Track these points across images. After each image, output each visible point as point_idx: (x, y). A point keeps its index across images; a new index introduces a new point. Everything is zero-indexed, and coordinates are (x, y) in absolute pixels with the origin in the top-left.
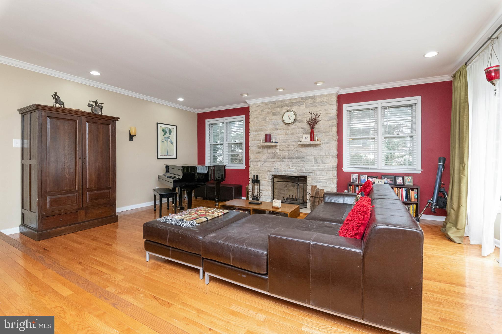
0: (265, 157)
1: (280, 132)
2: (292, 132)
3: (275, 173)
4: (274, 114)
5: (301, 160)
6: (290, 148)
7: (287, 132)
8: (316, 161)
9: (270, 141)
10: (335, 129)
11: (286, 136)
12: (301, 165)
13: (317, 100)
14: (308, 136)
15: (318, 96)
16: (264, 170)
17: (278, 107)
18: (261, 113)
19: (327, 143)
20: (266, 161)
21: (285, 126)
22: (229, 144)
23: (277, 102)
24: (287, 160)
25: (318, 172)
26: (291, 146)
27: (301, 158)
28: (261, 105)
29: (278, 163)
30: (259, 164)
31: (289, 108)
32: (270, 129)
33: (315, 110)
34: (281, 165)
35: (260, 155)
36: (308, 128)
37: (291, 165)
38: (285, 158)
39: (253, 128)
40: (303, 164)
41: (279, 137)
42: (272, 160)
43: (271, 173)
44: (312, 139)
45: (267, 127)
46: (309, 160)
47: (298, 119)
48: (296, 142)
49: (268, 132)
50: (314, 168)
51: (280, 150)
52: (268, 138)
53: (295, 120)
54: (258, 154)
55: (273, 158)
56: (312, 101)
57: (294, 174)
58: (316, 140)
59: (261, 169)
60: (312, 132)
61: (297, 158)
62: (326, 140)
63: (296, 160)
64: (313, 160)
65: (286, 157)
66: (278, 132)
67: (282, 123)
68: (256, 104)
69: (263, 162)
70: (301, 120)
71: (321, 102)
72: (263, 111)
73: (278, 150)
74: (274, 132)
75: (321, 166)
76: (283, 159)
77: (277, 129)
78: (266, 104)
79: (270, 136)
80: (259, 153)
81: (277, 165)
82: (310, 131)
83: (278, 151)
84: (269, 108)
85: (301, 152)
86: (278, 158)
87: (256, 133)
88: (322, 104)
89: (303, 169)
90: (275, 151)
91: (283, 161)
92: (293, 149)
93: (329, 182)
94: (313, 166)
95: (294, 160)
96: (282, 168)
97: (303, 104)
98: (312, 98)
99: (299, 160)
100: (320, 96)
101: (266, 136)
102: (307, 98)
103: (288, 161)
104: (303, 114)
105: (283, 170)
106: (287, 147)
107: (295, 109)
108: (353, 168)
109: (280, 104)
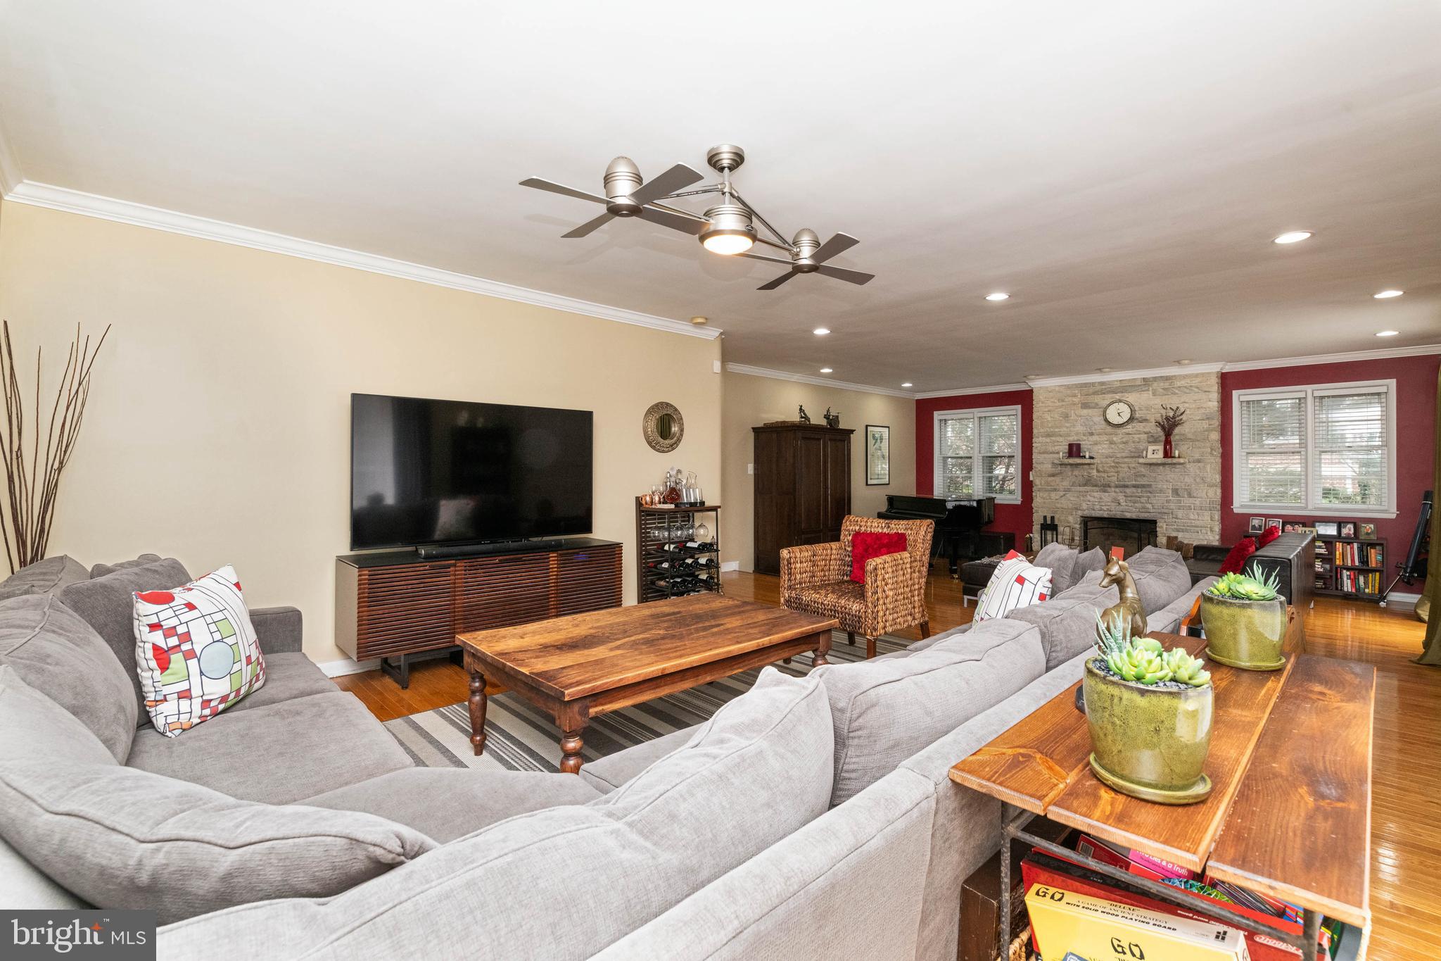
0: (1066, 483)
1: (1098, 439)
2: (1124, 440)
3: (1087, 513)
4: (1085, 406)
5: (1144, 489)
6: (1120, 469)
7: (1115, 439)
8: (1176, 492)
9: (1079, 456)
10: (1216, 436)
11: (1113, 446)
12: (1143, 500)
13: (1179, 384)
14: (1160, 448)
15: (1180, 376)
16: (1065, 506)
17: (1095, 393)
18: (1058, 404)
19: (1199, 461)
20: (1069, 490)
21: (1109, 429)
22: (983, 457)
23: (1093, 384)
24: (1113, 489)
25: (1180, 514)
26: (1123, 465)
27: (1143, 486)
28: (1057, 389)
29: (1095, 494)
30: (1053, 495)
31: (1117, 396)
32: (1077, 434)
33: (1173, 402)
34: (1101, 498)
35: (1057, 479)
36: (1160, 433)
37: (1121, 498)
38: (1109, 487)
39: (1042, 430)
40: (1149, 497)
41: (1096, 448)
42: (1082, 489)
43: (1080, 513)
44: (1167, 454)
45: (1072, 429)
46: (1161, 491)
47: (1137, 415)
48: (1132, 457)
49: (1073, 439)
50: (1172, 506)
51: (1098, 471)
52: (1074, 450)
53: (1131, 419)
54: (1053, 478)
55: (1085, 485)
56: (1167, 385)
57: (1128, 515)
58: (1177, 455)
59: (1059, 506)
60: (1168, 442)
61: (1134, 486)
62: (1197, 456)
63: (1134, 490)
64: (1170, 492)
65: (1113, 484)
66: (1095, 438)
67: (1103, 422)
68: (1047, 388)
69: (1062, 493)
70: (1144, 418)
71: (1185, 387)
72: (1063, 401)
73: (1095, 471)
74: (1085, 438)
75: (1187, 501)
76: (1105, 487)
77: (1092, 434)
78: (1068, 387)
79: (1079, 446)
80: (1053, 475)
81: (1092, 499)
82: (1163, 438)
83: (1094, 473)
84: (1075, 396)
85: (1144, 476)
86: (1096, 486)
87: (1048, 440)
88: (1188, 391)
89: (1149, 506)
90: (1089, 473)
91: (1105, 491)
92: (1126, 469)
93: (1204, 531)
94: (1168, 501)
95: (1128, 490)
96: (1103, 504)
97: (1148, 390)
98: (1167, 378)
99: (1139, 490)
100: (1185, 377)
101: (1071, 446)
102: (1155, 379)
103: (1115, 492)
104: (1148, 408)
105: (1105, 508)
106: (1113, 467)
107: (1132, 398)
108: (1254, 507)
109: (1098, 388)
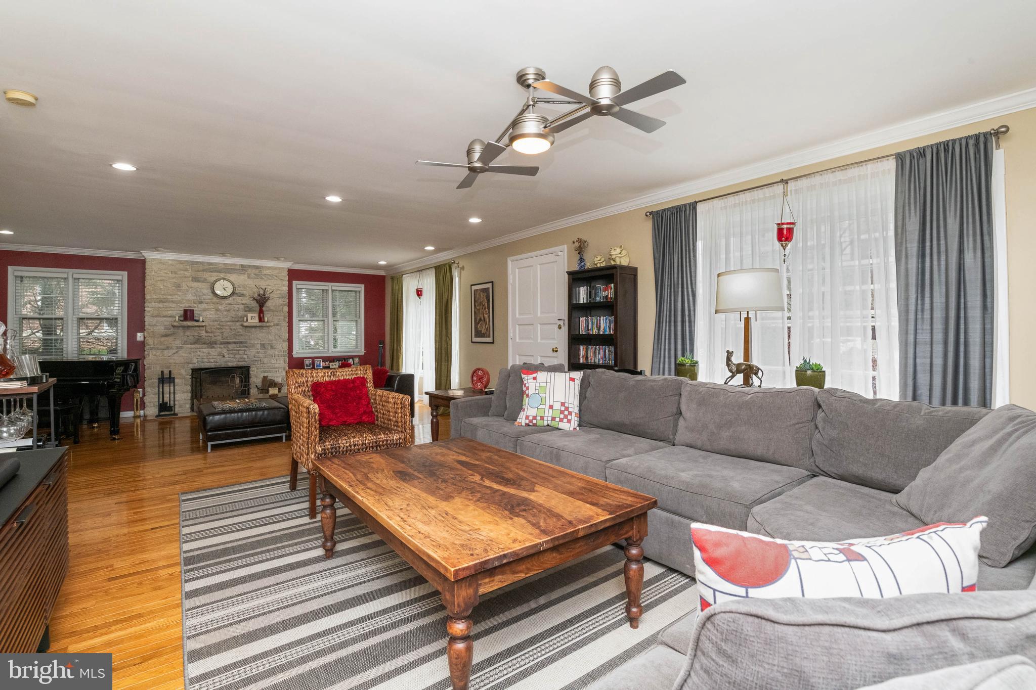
0: (178, 342)
1: (207, 307)
2: (227, 308)
3: (197, 366)
4: (195, 279)
5: (241, 345)
6: (224, 330)
7: (220, 307)
8: (263, 346)
9: (192, 318)
10: (286, 309)
11: (218, 313)
12: (241, 352)
13: (265, 272)
14: (256, 315)
15: (266, 267)
16: (177, 362)
17: (204, 270)
18: (170, 275)
19: (277, 325)
20: (181, 348)
21: (215, 300)
23: (202, 263)
24: (218, 346)
25: (266, 360)
26: (227, 328)
27: (241, 342)
28: (170, 262)
29: (204, 350)
30: (166, 352)
31: (222, 275)
32: (189, 301)
33: (263, 284)
34: (209, 353)
35: (170, 339)
36: (255, 305)
37: (225, 352)
38: (216, 344)
39: (154, 297)
40: (245, 350)
41: (205, 313)
42: (193, 346)
43: (191, 366)
44: (261, 320)
45: (183, 297)
46: (253, 346)
47: (237, 291)
48: (233, 321)
49: (185, 305)
50: (261, 355)
51: (206, 332)
52: (188, 315)
53: (233, 293)
54: (166, 338)
55: (195, 343)
56: (257, 272)
57: (230, 364)
58: (266, 320)
59: (171, 361)
60: (261, 312)
61: (235, 343)
62: (276, 322)
63: (234, 345)
64: (259, 345)
65: (218, 342)
66: (204, 306)
67: (211, 294)
68: (161, 260)
69: (174, 351)
70: (242, 293)
71: (269, 275)
72: (175, 273)
73: (204, 332)
74: (195, 305)
75: (270, 352)
76: (211, 344)
77: (201, 303)
78: (181, 262)
79: (192, 311)
80: (166, 336)
81: (202, 354)
82: (257, 309)
83: (203, 333)
84: (186, 270)
85: (242, 335)
86: (204, 344)
87: (161, 305)
88: (270, 278)
89: (245, 356)
90: (199, 333)
91: (212, 348)
92: (228, 330)
93: (280, 371)
94: (258, 352)
95: (230, 346)
96: (211, 357)
97: (244, 274)
98: (257, 267)
99: (238, 345)
100: (269, 268)
101: (186, 311)
102: (250, 266)
103: (220, 348)
104: (244, 287)
105: (212, 360)
106: (219, 329)
107: (233, 277)
108: (305, 354)
109: (207, 267)
